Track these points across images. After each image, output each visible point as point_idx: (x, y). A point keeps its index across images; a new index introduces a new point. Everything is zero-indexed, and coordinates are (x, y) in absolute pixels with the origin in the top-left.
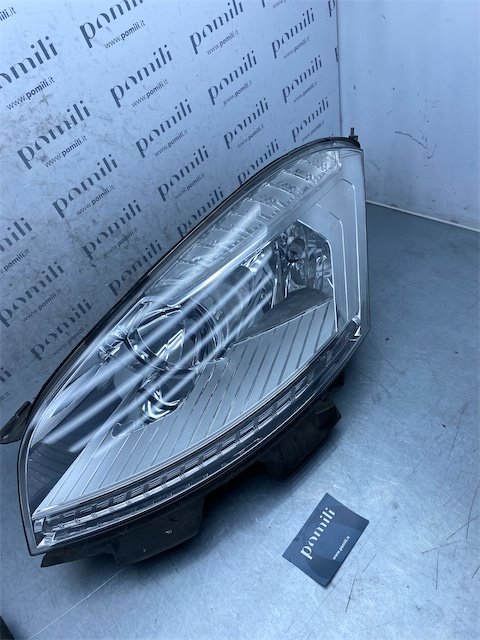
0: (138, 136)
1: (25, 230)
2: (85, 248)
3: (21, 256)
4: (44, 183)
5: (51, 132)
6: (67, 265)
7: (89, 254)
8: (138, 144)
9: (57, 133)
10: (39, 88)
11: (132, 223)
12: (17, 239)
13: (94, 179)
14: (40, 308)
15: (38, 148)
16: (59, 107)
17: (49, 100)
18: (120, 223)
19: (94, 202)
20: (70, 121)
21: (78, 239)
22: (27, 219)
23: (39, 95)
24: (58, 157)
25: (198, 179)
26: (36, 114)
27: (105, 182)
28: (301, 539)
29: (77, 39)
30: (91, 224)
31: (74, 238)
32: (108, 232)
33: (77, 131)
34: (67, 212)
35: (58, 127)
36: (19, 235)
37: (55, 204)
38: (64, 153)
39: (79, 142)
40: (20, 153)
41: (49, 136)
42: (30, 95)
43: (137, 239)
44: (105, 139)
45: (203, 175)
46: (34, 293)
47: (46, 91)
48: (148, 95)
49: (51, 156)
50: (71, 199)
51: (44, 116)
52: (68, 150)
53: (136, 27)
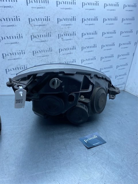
0: (83, 46)
1: (51, 51)
3: (47, 56)
4: (60, 43)
5: (66, 34)
9: (67, 35)
10: (69, 25)
12: (48, 52)
13: (70, 49)
15: (63, 36)
16: (70, 31)
17: (69, 28)
18: (70, 62)
19: (67, 54)
20: (71, 34)
21: (60, 60)
22: (52, 49)
23: (68, 26)
24: (65, 40)
25: (91, 63)
26: (66, 29)
27: (72, 51)
29: (80, 20)
30: (64, 58)
32: (66, 63)
33: (72, 37)
34: (61, 53)
35: (68, 34)
38: (67, 40)
39: (71, 40)
40: (59, 35)
41: (66, 35)
42: (66, 25)
44: (76, 42)
45: (93, 63)
47: (70, 26)
48: (89, 39)
49: (64, 39)
50: (63, 50)
51: (67, 30)
52: (68, 40)
53: (93, 24)
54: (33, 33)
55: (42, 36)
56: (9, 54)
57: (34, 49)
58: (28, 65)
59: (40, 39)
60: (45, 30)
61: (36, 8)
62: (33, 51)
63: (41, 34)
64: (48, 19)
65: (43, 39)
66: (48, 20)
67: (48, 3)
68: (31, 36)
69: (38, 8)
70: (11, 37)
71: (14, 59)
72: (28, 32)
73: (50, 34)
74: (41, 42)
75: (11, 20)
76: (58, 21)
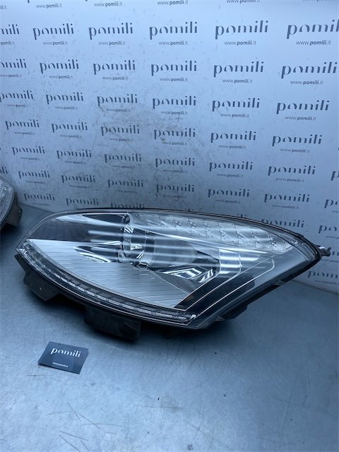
0: (213, 160)
1: (139, 160)
2: (158, 186)
3: (130, 167)
4: (157, 148)
5: (173, 132)
6: (146, 185)
7: (158, 189)
8: (211, 164)
9: (175, 134)
10: (179, 113)
11: (186, 193)
12: (133, 160)
13: (180, 163)
14: (125, 192)
15: (164, 134)
16: (183, 125)
17: (180, 120)
18: (180, 188)
19: (174, 171)
20: (184, 133)
21: (157, 180)
22: (142, 156)
23: (177, 115)
24: (170, 143)
25: (235, 202)
26: (171, 121)
27: (184, 168)
28: (60, 346)
29: (208, 105)
30: (167, 178)
31: (156, 178)
32: (172, 188)
33: (185, 139)
34: (160, 167)
35: (177, 132)
36: (135, 160)
37: (157, 160)
39: (182, 144)
40: (155, 131)
41: (171, 133)
42: (173, 113)
43: (183, 201)
44: (196, 151)
45: (239, 202)
46: (126, 184)
47: (181, 116)
48: (231, 147)
49: (167, 141)
50: (165, 163)
51: (174, 124)
52: (176, 144)
53: (244, 116)
54: (104, 124)
55: (121, 130)
56: (67, 154)
57: (107, 151)
58: (97, 177)
59: (118, 136)
60: (127, 120)
61: (110, 78)
62: (106, 155)
63: (120, 126)
64: (134, 100)
65: (123, 135)
66: (132, 102)
67: (134, 69)
68: (102, 128)
69: (114, 79)
70: (70, 127)
71: (74, 163)
72: (97, 121)
73: (136, 128)
74: (120, 140)
75: (69, 98)
76: (154, 104)
